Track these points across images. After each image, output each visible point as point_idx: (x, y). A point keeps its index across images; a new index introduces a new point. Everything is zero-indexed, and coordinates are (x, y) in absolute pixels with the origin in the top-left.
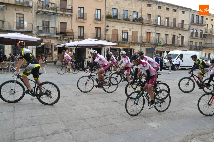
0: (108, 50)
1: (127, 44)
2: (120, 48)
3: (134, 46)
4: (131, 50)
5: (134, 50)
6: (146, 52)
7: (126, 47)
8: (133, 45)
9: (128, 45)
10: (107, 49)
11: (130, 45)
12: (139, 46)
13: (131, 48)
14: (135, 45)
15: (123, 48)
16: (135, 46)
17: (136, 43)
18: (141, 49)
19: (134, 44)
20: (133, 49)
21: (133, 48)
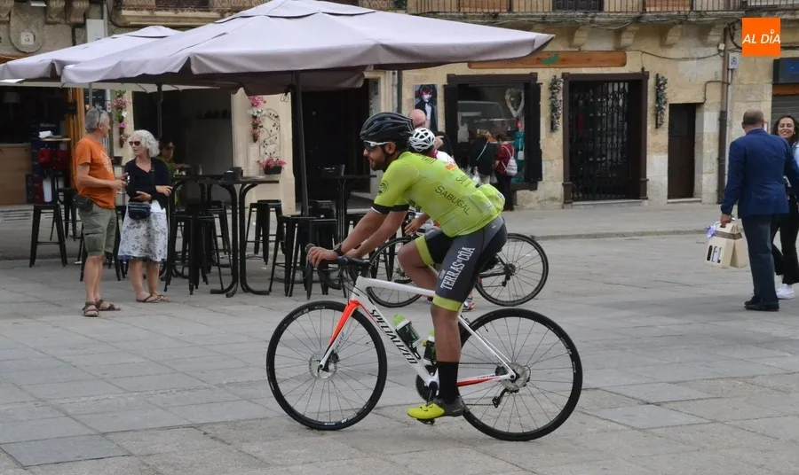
0: (433, 101)
1: (596, 29)
2: (534, 76)
3: (664, 45)
4: (636, 83)
5: (660, 84)
6: (775, 96)
7: (588, 59)
8: (651, 45)
9: (606, 45)
10: (419, 94)
11: (626, 40)
12: (713, 50)
13: (632, 66)
14: (672, 37)
15: (558, 72)
16: (672, 53)
17: (683, 21)
18: (727, 69)
19: (659, 30)
20: (651, 82)
21: (654, 67)
